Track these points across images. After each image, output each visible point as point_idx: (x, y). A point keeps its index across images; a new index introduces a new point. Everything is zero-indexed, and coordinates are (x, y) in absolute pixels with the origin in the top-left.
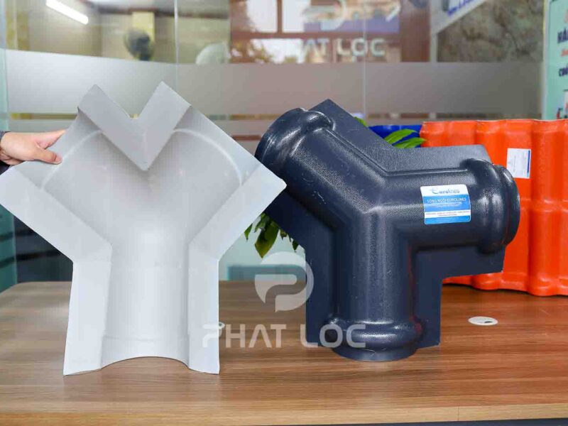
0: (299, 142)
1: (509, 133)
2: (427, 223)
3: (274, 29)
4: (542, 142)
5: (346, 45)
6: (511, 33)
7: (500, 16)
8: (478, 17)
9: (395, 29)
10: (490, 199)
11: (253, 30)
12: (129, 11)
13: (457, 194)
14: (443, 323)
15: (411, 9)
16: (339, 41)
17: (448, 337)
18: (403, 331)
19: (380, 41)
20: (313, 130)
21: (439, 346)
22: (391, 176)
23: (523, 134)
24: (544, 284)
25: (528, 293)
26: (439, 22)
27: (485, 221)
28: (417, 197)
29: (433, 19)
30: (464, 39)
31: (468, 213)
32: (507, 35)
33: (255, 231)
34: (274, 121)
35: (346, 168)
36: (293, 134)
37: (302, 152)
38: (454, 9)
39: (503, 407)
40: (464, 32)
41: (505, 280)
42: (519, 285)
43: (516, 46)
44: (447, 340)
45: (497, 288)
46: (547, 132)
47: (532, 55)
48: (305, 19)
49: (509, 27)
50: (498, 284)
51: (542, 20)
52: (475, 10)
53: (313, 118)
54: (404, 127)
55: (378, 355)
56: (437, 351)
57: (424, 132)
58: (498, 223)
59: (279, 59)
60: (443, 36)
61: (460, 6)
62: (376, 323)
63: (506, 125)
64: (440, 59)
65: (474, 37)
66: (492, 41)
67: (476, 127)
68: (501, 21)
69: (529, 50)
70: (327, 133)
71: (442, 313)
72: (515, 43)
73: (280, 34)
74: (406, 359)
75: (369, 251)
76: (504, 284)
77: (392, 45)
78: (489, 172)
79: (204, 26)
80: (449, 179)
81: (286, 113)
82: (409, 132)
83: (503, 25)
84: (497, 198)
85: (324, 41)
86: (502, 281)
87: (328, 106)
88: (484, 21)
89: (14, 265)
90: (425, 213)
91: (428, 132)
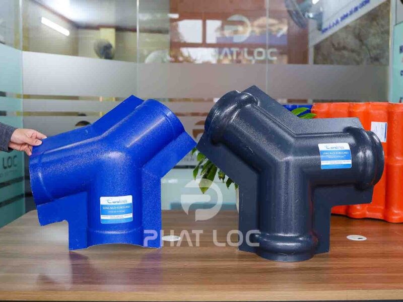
0: (236, 113)
1: (372, 111)
2: (322, 168)
3: (200, 41)
4: (395, 118)
5: (251, 53)
6: (366, 45)
7: (359, 34)
8: (343, 35)
9: (284, 42)
10: (364, 153)
11: (182, 41)
12: (97, 27)
13: (343, 149)
14: (331, 239)
15: (296, 29)
16: (246, 50)
17: (334, 247)
18: (306, 241)
19: (275, 50)
20: (245, 105)
21: (329, 253)
22: (298, 137)
23: (382, 112)
24: (396, 214)
25: (385, 221)
26: (315, 38)
27: (361, 168)
28: (316, 151)
29: (310, 36)
30: (333, 50)
31: (350, 162)
32: (364, 47)
33: (201, 175)
34: (219, 99)
35: (268, 131)
36: (231, 108)
37: (238, 120)
38: (326, 29)
39: (377, 291)
40: (333, 45)
41: (369, 212)
42: (379, 215)
43: (370, 55)
44: (334, 249)
45: (363, 217)
46: (399, 111)
47: (382, 61)
48: (218, 34)
49: (365, 42)
50: (365, 214)
51: (389, 38)
52: (341, 30)
53: (244, 97)
54: (300, 107)
55: (288, 257)
56: (327, 256)
57: (314, 110)
58: (370, 169)
59: (199, 61)
60: (317, 48)
61: (330, 27)
62: (288, 235)
63: (370, 106)
64: (315, 62)
65: (340, 48)
66: (353, 51)
67: (349, 107)
68: (360, 37)
69: (379, 58)
70: (254, 107)
71: (331, 232)
72: (369, 53)
73: (204, 44)
74: (308, 261)
75: (283, 186)
76: (369, 214)
77: (281, 54)
78: (363, 135)
79: (148, 38)
80: (337, 139)
81: (227, 94)
82: (305, 109)
83: (361, 40)
84: (369, 153)
85: (235, 50)
86: (367, 213)
87: (254, 90)
88: (347, 38)
89: (24, 200)
90: (322, 162)
91: (316, 110)
